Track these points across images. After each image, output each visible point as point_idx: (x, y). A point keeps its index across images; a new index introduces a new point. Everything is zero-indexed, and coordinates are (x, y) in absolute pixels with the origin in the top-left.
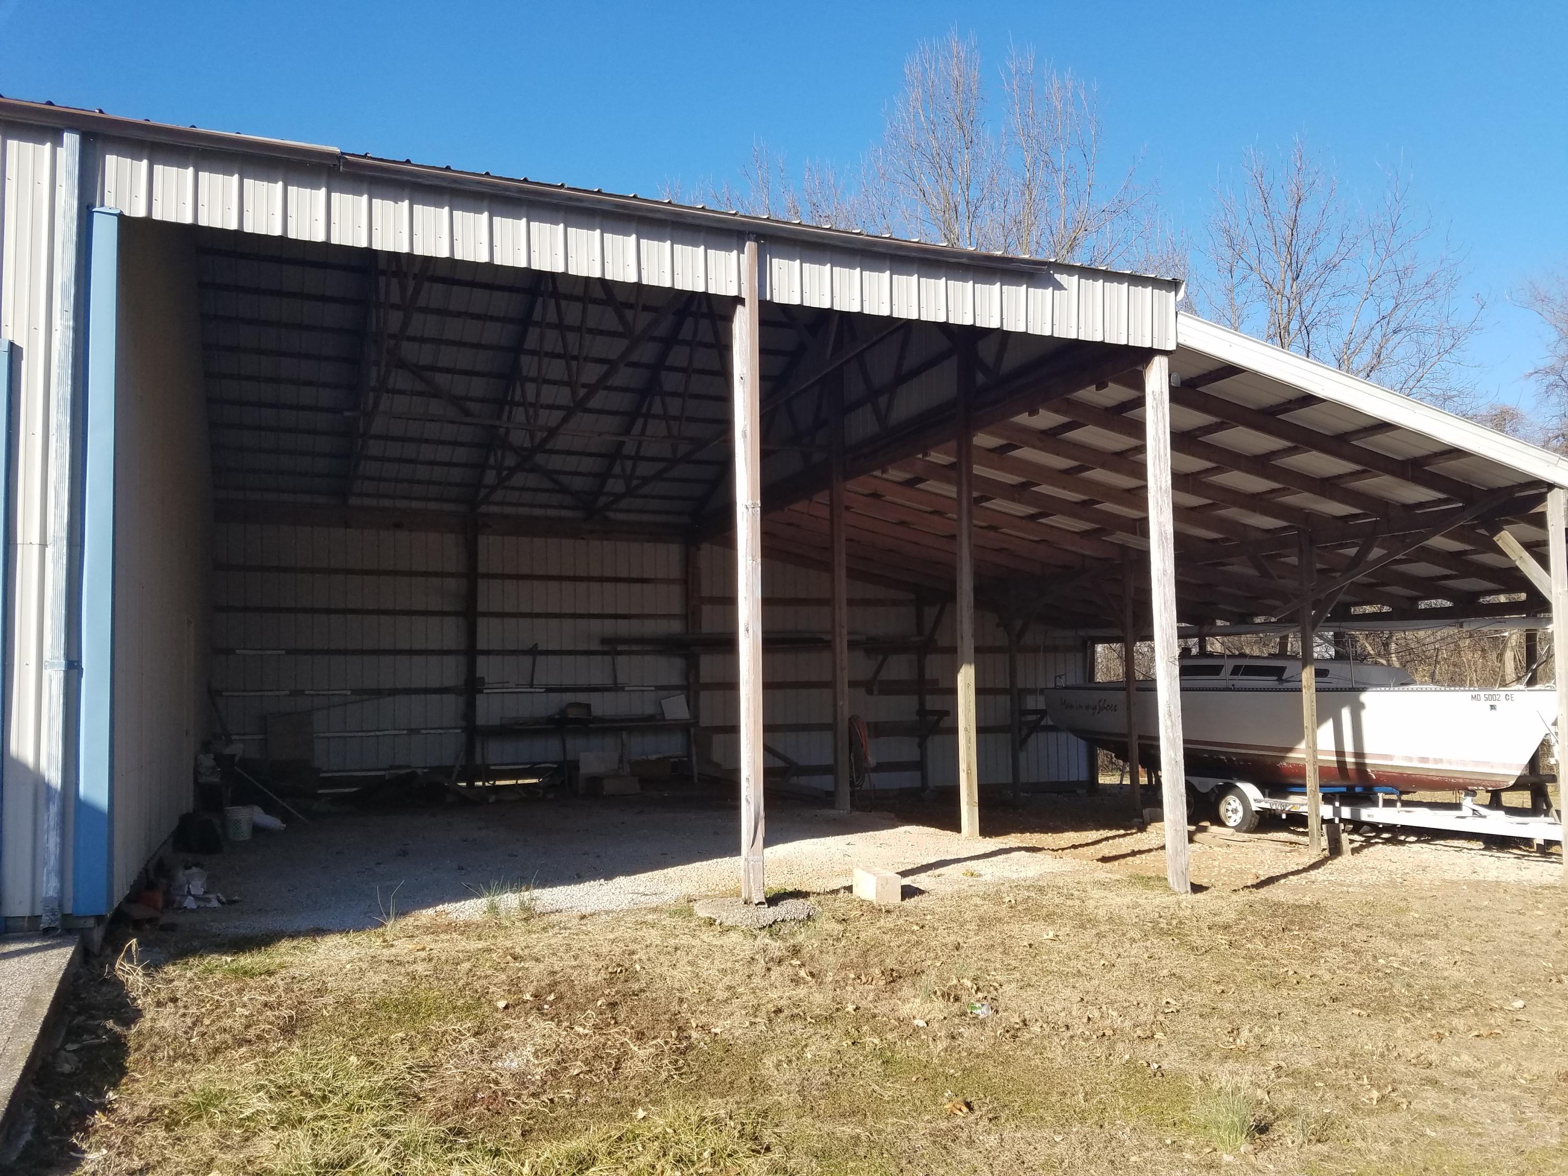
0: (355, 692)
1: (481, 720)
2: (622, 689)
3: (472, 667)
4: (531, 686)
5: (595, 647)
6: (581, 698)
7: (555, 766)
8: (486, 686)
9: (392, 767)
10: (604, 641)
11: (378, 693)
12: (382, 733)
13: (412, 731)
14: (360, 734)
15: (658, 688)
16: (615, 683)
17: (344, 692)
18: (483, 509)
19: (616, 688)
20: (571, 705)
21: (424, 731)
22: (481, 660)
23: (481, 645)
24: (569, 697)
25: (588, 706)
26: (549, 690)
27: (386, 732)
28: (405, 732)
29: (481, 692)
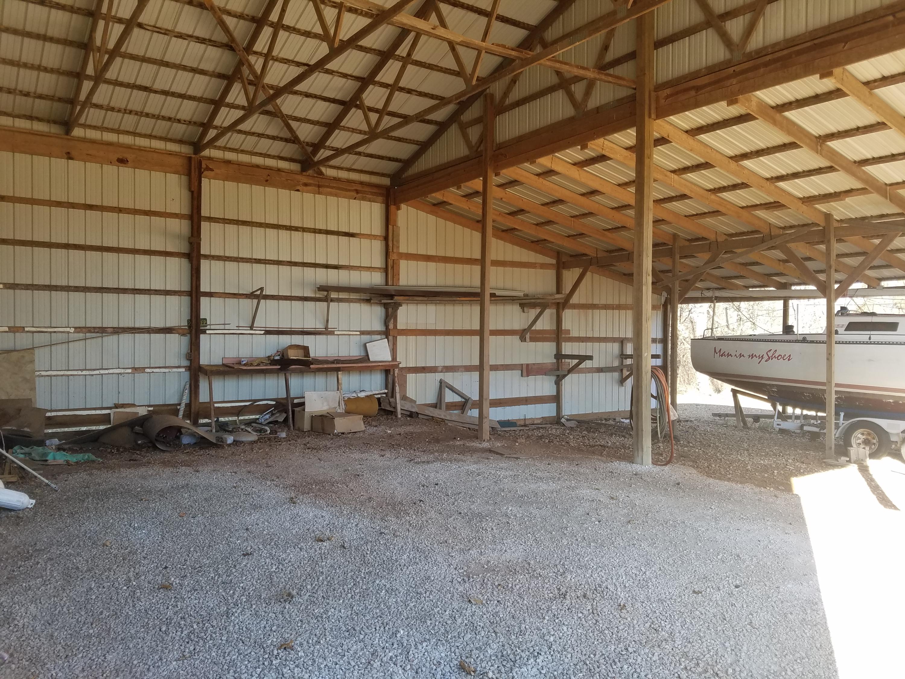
0: (78, 329)
1: (204, 360)
2: (332, 333)
3: (195, 308)
4: (251, 328)
5: (309, 293)
6: (297, 340)
7: (274, 403)
8: (208, 327)
9: (116, 406)
10: (321, 288)
11: (102, 331)
12: (107, 372)
13: (135, 369)
14: (84, 373)
15: (363, 333)
16: (326, 328)
17: (68, 329)
18: (206, 153)
19: (327, 332)
20: (292, 347)
21: (148, 370)
22: (204, 301)
23: (204, 287)
24: (286, 341)
25: (306, 349)
26: (268, 332)
27: (111, 371)
28: (130, 371)
29: (204, 332)
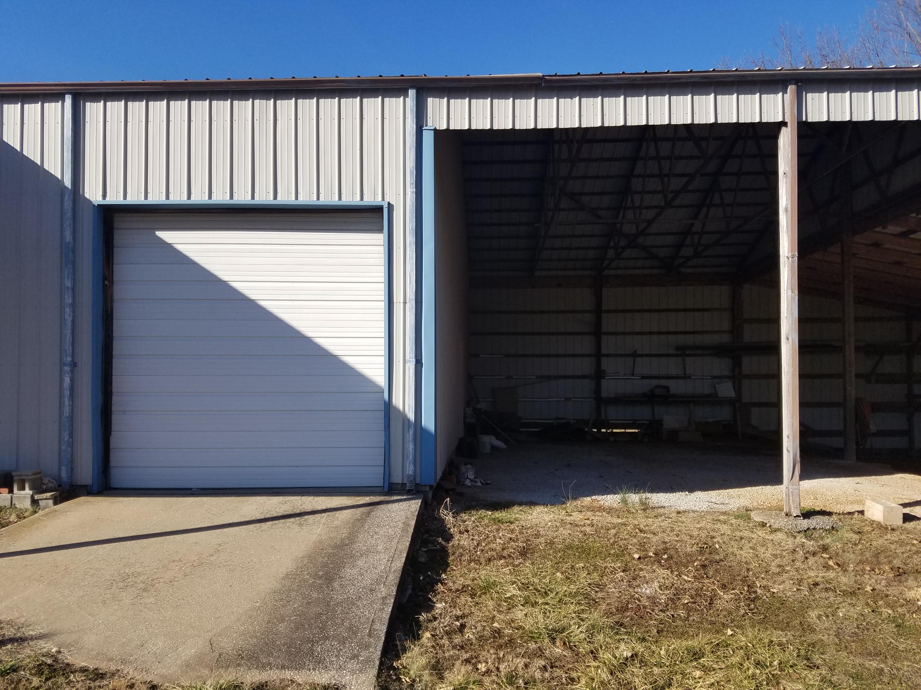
0: (538, 377)
1: (604, 394)
2: (690, 378)
3: (598, 364)
4: (633, 375)
5: (672, 351)
6: (663, 382)
7: (648, 422)
8: (607, 375)
9: (557, 419)
10: (678, 348)
11: (549, 378)
12: (551, 400)
13: (567, 399)
14: (541, 400)
15: (715, 377)
16: (685, 374)
17: (533, 377)
18: (606, 272)
19: (686, 377)
20: (657, 387)
21: (573, 399)
22: (604, 360)
23: (604, 351)
24: (655, 382)
25: (667, 388)
26: (643, 378)
27: (554, 400)
28: (563, 399)
29: (604, 378)
